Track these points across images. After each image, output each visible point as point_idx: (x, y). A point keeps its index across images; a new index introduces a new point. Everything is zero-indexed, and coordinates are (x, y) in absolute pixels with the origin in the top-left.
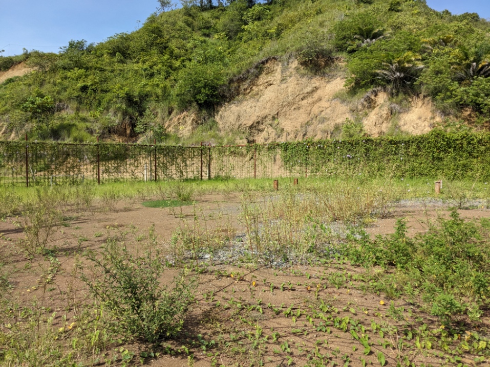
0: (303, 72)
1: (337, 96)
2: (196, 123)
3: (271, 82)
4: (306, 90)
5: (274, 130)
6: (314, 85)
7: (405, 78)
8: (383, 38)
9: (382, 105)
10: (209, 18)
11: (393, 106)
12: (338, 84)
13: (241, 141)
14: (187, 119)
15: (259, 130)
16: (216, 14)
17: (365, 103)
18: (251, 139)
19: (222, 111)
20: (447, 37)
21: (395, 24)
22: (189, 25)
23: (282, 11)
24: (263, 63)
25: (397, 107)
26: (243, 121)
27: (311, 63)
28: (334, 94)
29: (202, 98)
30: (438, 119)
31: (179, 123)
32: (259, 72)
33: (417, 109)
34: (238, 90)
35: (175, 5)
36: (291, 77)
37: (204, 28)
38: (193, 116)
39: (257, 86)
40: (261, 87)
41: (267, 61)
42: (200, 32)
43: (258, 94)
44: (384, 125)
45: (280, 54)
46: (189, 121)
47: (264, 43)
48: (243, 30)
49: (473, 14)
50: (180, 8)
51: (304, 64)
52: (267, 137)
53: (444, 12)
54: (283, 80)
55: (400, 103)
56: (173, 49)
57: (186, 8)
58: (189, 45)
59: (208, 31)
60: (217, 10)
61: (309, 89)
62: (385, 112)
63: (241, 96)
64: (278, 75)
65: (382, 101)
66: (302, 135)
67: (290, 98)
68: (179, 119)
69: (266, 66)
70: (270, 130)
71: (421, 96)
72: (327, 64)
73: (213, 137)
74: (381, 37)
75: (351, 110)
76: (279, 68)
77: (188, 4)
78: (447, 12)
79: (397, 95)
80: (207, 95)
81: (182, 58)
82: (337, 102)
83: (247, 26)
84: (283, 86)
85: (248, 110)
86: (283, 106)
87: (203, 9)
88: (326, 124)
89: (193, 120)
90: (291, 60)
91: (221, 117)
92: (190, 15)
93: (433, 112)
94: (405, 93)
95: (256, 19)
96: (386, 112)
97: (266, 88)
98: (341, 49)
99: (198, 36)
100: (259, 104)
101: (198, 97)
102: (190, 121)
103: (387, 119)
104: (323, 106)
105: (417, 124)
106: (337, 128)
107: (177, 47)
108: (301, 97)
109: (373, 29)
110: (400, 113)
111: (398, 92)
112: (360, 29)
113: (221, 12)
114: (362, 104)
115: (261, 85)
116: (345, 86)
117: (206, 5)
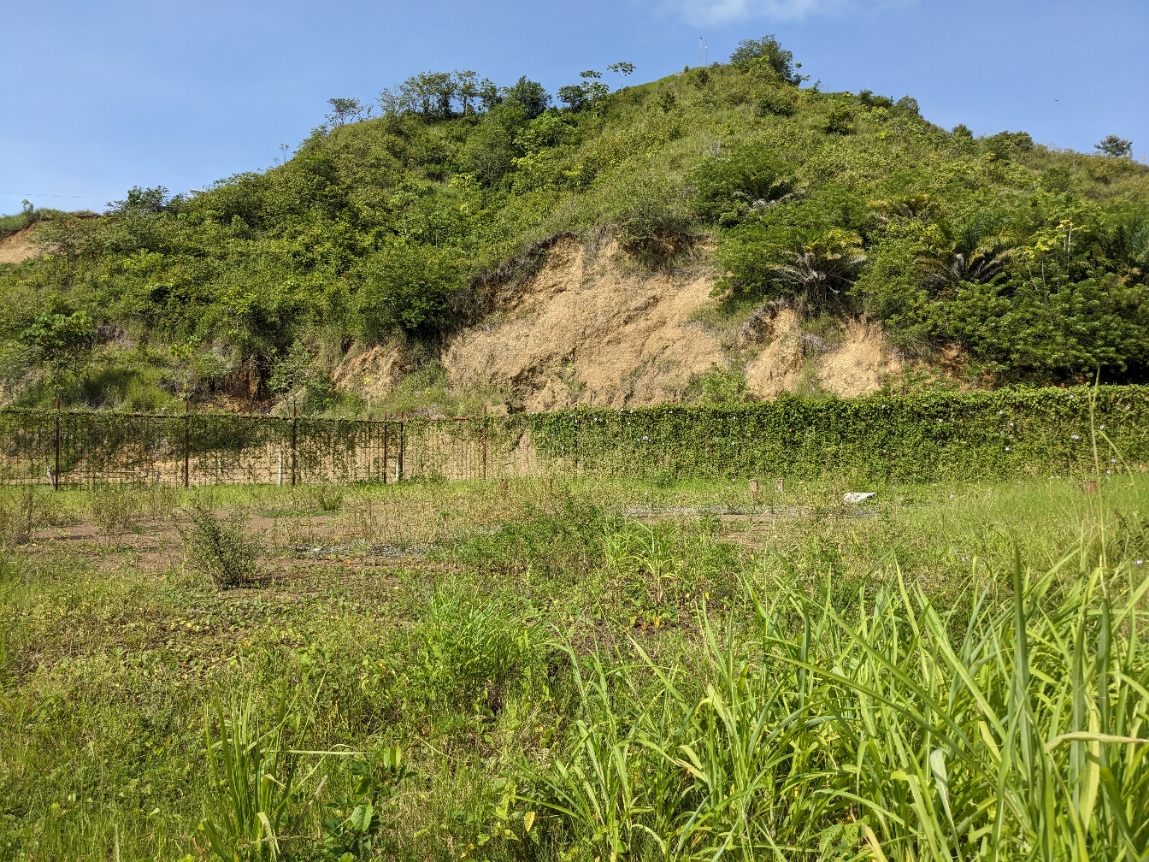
0: (628, 264)
1: (699, 317)
2: (402, 369)
3: (563, 285)
4: (634, 304)
5: (565, 386)
6: (650, 293)
7: (832, 282)
8: (792, 198)
9: (786, 337)
10: (441, 138)
11: (808, 337)
12: (699, 292)
13: (495, 409)
14: (382, 361)
15: (535, 386)
16: (458, 130)
17: (752, 332)
18: (517, 404)
19: (457, 345)
20: (917, 199)
21: (822, 167)
22: (396, 155)
23: (600, 127)
24: (546, 245)
25: (817, 341)
26: (500, 365)
27: (645, 247)
28: (690, 312)
29: (412, 317)
30: (894, 366)
31: (364, 370)
32: (537, 263)
33: (855, 345)
34: (491, 301)
35: (367, 109)
36: (602, 275)
37: (430, 162)
38: (395, 355)
39: (532, 292)
40: (541, 296)
41: (554, 241)
42: (421, 171)
43: (534, 311)
44: (789, 376)
45: (580, 227)
46: (385, 365)
47: (557, 198)
48: (514, 169)
49: (1019, 134)
50: (378, 117)
51: (632, 248)
52: (549, 400)
53: (956, 130)
54: (587, 282)
55: (822, 333)
56: (358, 208)
57: (391, 116)
58: (394, 200)
59: (438, 167)
60: (460, 123)
61: (640, 301)
62: (790, 350)
63: (498, 314)
64: (576, 271)
65: (786, 329)
66: (623, 397)
67: (601, 319)
68: (365, 360)
69: (551, 251)
70: (558, 385)
71: (863, 318)
72: (678, 250)
73: (435, 400)
74: (788, 196)
75: (724, 346)
76: (578, 255)
77: (397, 108)
78: (963, 131)
79: (816, 316)
80: (426, 313)
81: (377, 229)
82: (696, 329)
83: (521, 159)
84: (587, 293)
85: (512, 343)
86: (584, 336)
87: (429, 118)
88: (673, 374)
89: (394, 363)
90: (604, 241)
91: (455, 358)
92: (400, 133)
93: (885, 351)
94: (832, 314)
95: (543, 144)
96: (793, 352)
97: (551, 298)
98: (708, 218)
99: (417, 179)
100: (535, 331)
101: (405, 315)
102: (389, 366)
103: (794, 364)
104: (668, 336)
105: (853, 376)
106: (695, 382)
107: (367, 204)
108: (624, 316)
109: (773, 179)
110: (821, 353)
111: (818, 309)
112: (746, 178)
113: (468, 126)
114: (747, 334)
115: (540, 291)
116: (713, 295)
117: (436, 111)
